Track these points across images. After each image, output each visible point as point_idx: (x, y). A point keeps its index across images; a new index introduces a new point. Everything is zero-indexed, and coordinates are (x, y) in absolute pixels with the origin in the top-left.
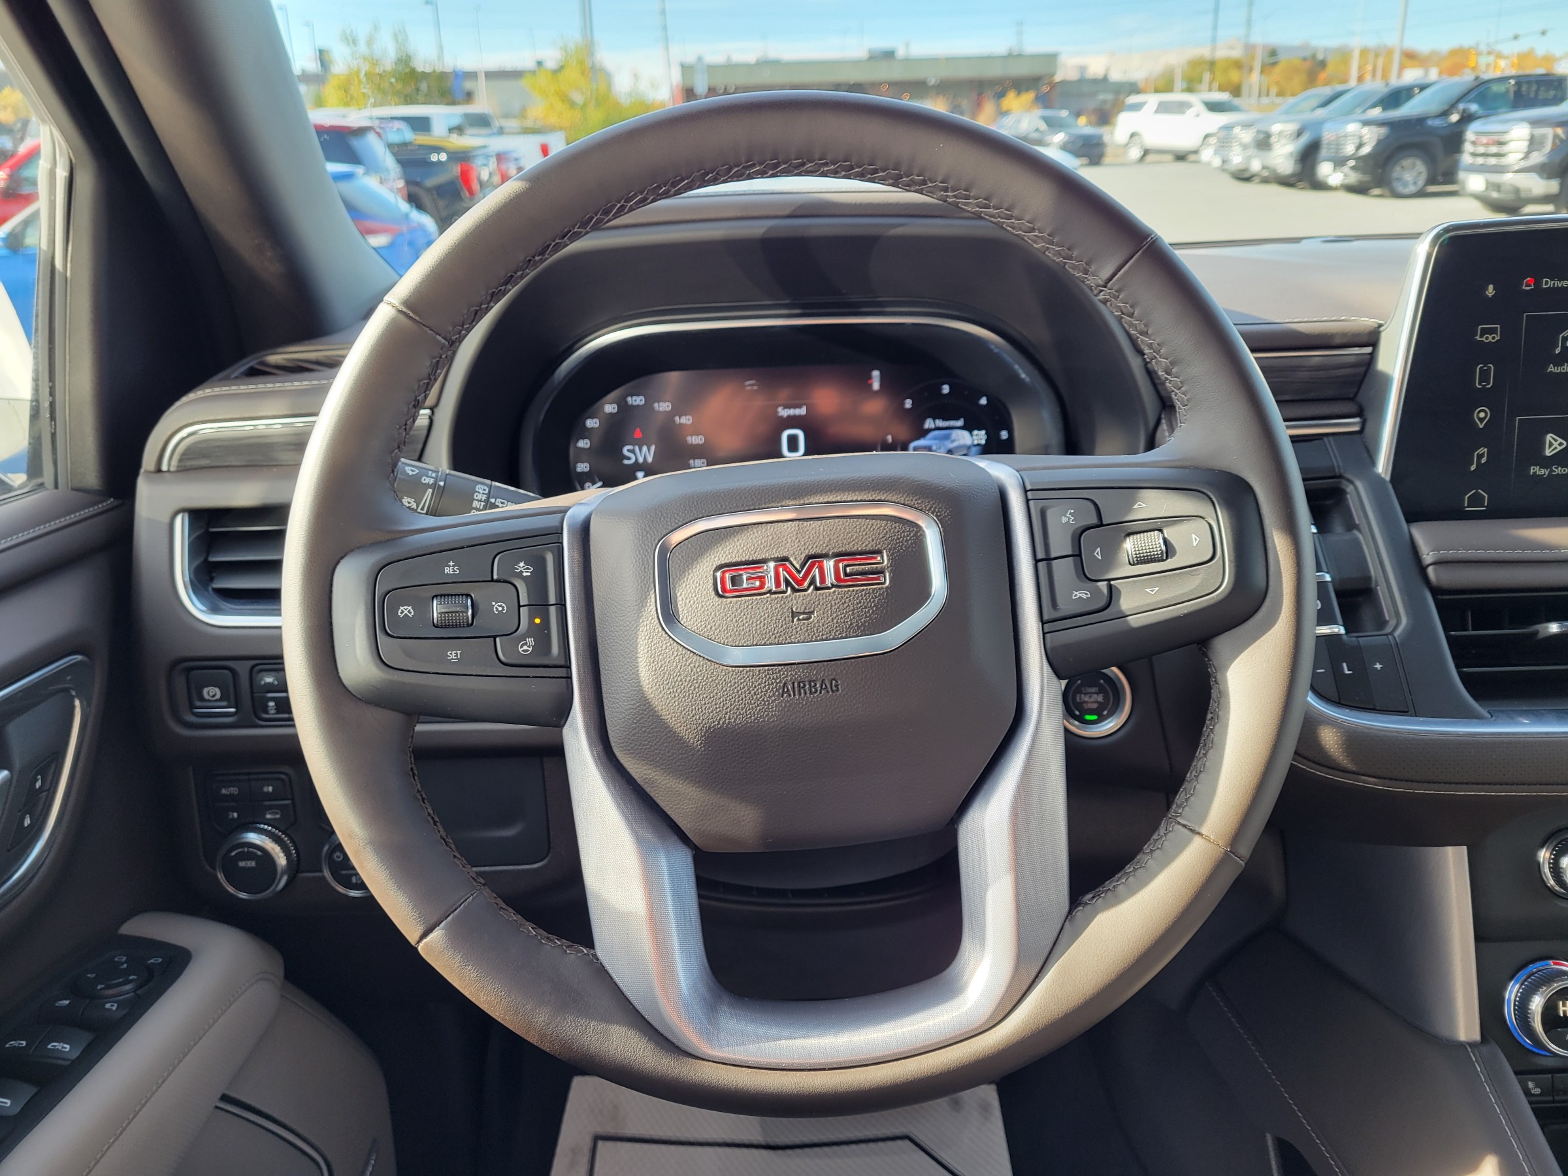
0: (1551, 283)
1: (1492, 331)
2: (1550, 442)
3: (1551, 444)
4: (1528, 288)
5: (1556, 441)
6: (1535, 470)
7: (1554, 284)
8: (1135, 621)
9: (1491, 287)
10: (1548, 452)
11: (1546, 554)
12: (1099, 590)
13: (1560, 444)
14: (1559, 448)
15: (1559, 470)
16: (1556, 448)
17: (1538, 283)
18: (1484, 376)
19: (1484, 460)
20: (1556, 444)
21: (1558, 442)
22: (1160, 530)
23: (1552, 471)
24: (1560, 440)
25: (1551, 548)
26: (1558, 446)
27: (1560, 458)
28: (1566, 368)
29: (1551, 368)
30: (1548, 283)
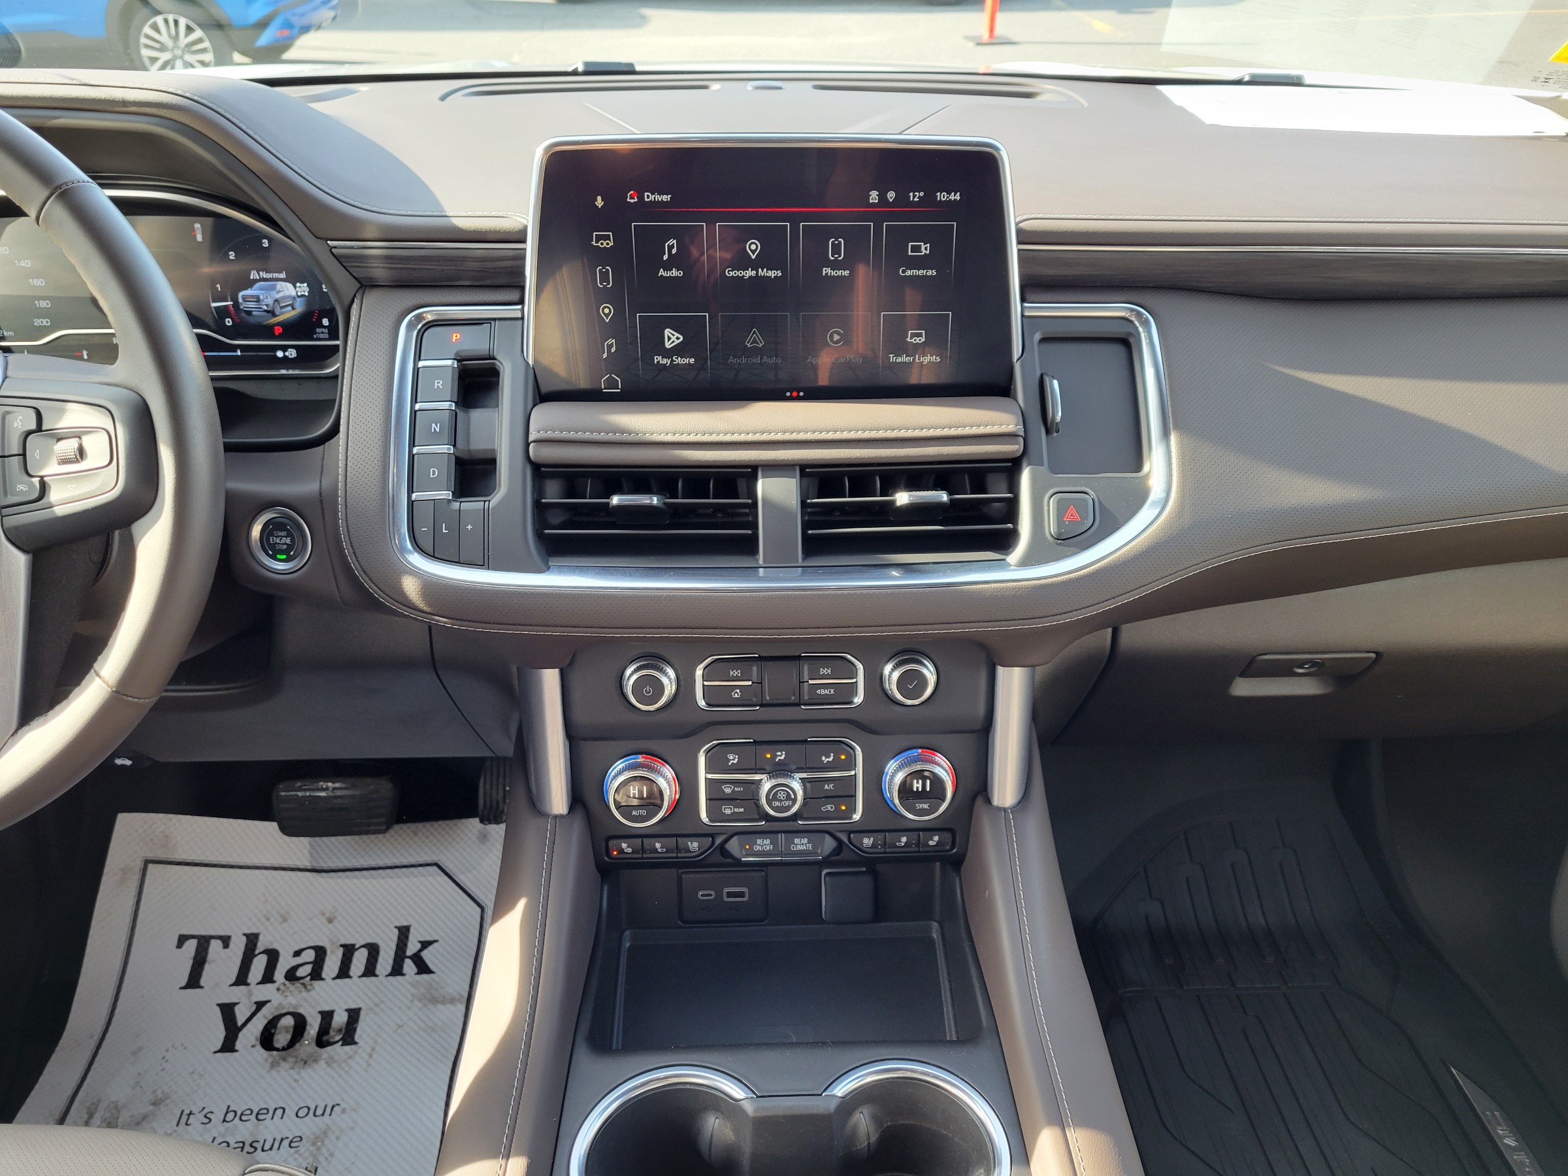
0: (652, 197)
1: (607, 238)
2: (668, 337)
3: (669, 339)
4: (632, 201)
5: (673, 335)
6: (658, 359)
7: (655, 198)
8: (60, 511)
9: (599, 198)
10: (668, 345)
11: (625, 437)
12: (32, 483)
13: (678, 338)
14: (677, 342)
15: (679, 361)
16: (673, 342)
17: (640, 197)
18: (604, 277)
19: (613, 350)
20: (673, 338)
21: (675, 337)
22: (80, 438)
23: (672, 361)
24: (677, 335)
25: (623, 432)
26: (676, 340)
27: (678, 350)
28: (675, 273)
29: (662, 272)
30: (649, 197)
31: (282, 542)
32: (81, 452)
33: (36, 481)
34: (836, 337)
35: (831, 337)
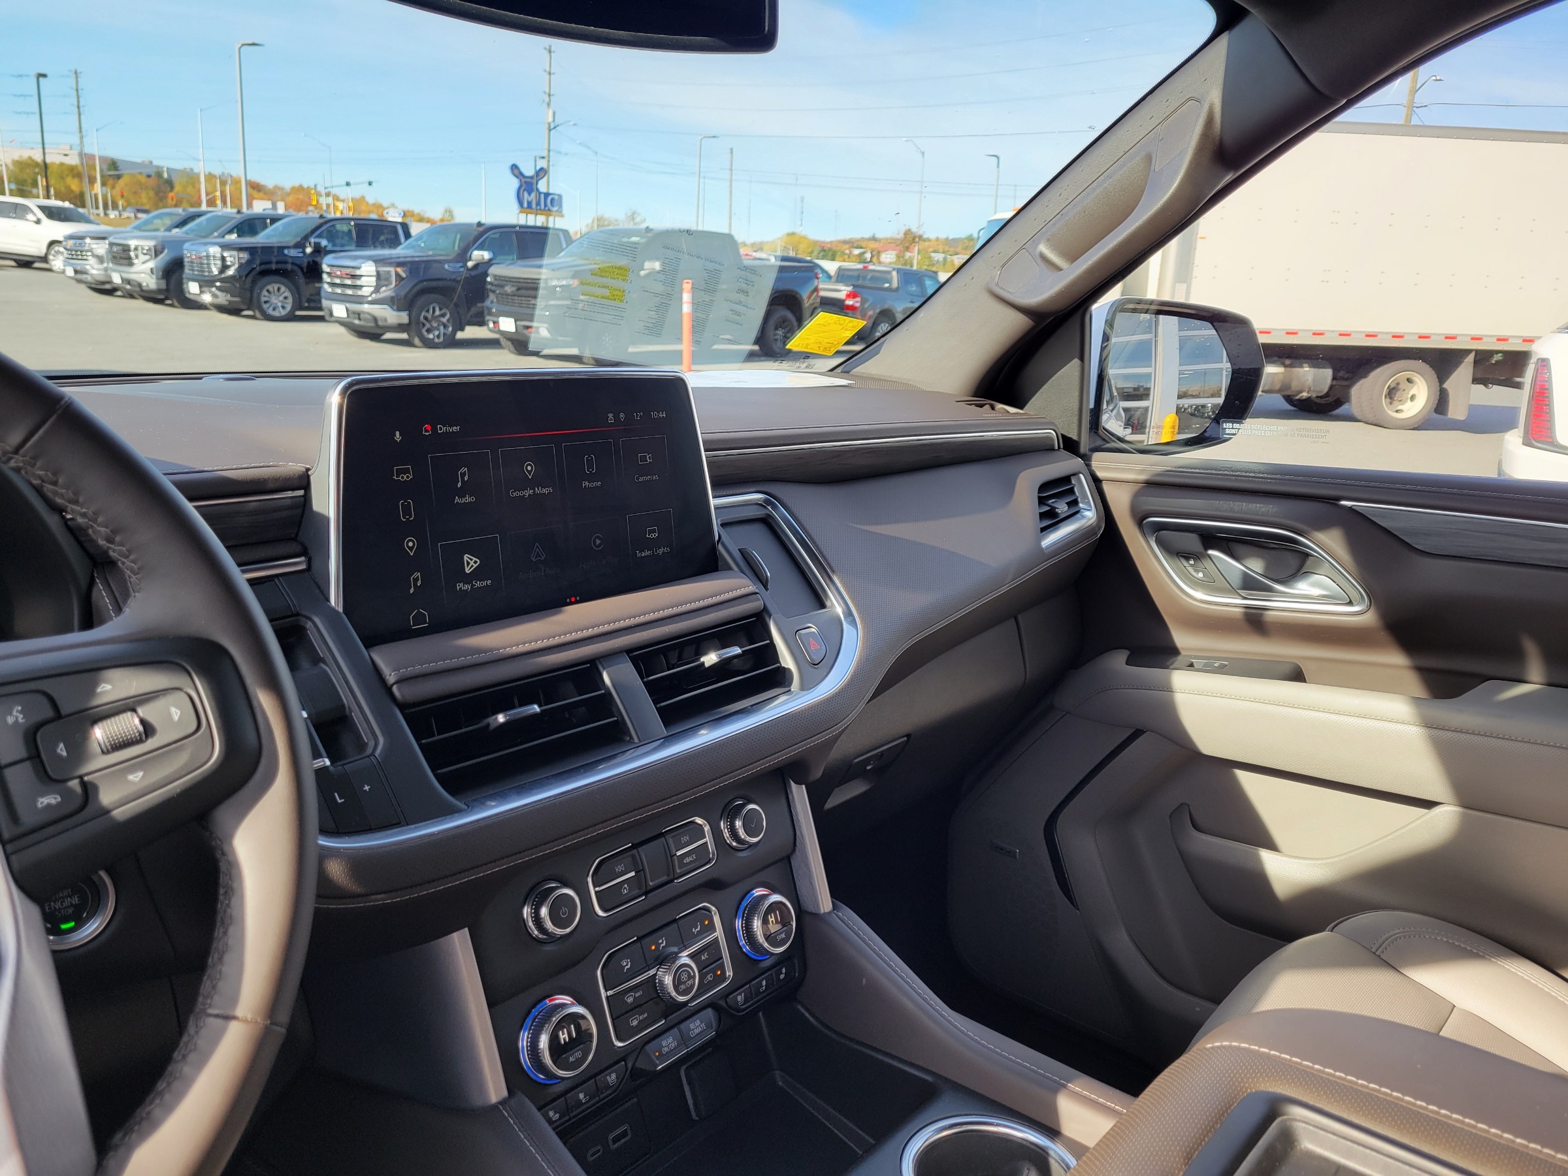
0: (444, 429)
1: (406, 471)
2: (467, 561)
3: (468, 563)
4: (427, 434)
5: (471, 560)
6: (460, 586)
7: (446, 429)
8: (119, 814)
9: (398, 433)
10: (468, 570)
11: (483, 657)
12: (71, 791)
13: (475, 562)
14: (475, 566)
15: (478, 584)
16: (472, 566)
17: (434, 430)
18: (407, 510)
19: (419, 583)
20: (472, 563)
21: (473, 561)
22: (134, 710)
23: (473, 585)
24: (474, 559)
25: (485, 651)
26: (474, 565)
27: (477, 574)
28: (468, 499)
29: (457, 500)
30: (442, 429)
31: (66, 904)
32: (148, 730)
33: (74, 784)
34: (598, 542)
35: (595, 542)
